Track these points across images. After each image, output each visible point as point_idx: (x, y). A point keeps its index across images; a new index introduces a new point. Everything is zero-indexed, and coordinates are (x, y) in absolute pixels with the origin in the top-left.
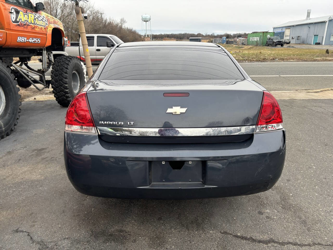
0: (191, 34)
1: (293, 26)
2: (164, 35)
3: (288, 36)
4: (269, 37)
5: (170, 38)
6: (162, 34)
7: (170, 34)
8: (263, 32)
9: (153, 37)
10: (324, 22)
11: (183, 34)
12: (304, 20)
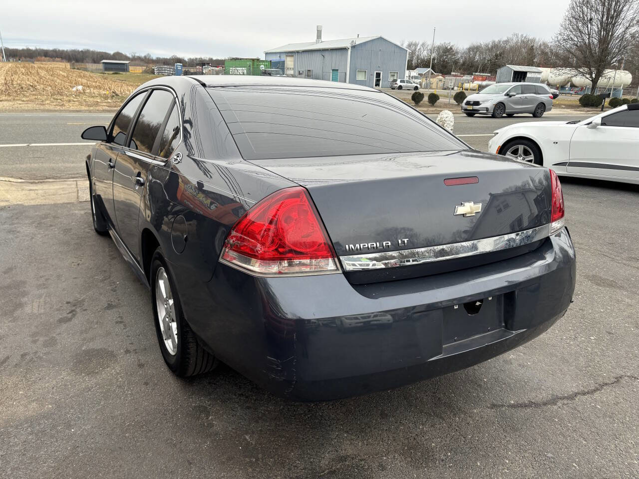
0: (100, 52)
1: (298, 52)
2: (36, 50)
3: (290, 69)
4: (263, 68)
5: (51, 57)
6: (31, 48)
7: (51, 49)
8: (251, 59)
9: (9, 54)
10: (344, 49)
11: (82, 51)
12: (313, 44)
